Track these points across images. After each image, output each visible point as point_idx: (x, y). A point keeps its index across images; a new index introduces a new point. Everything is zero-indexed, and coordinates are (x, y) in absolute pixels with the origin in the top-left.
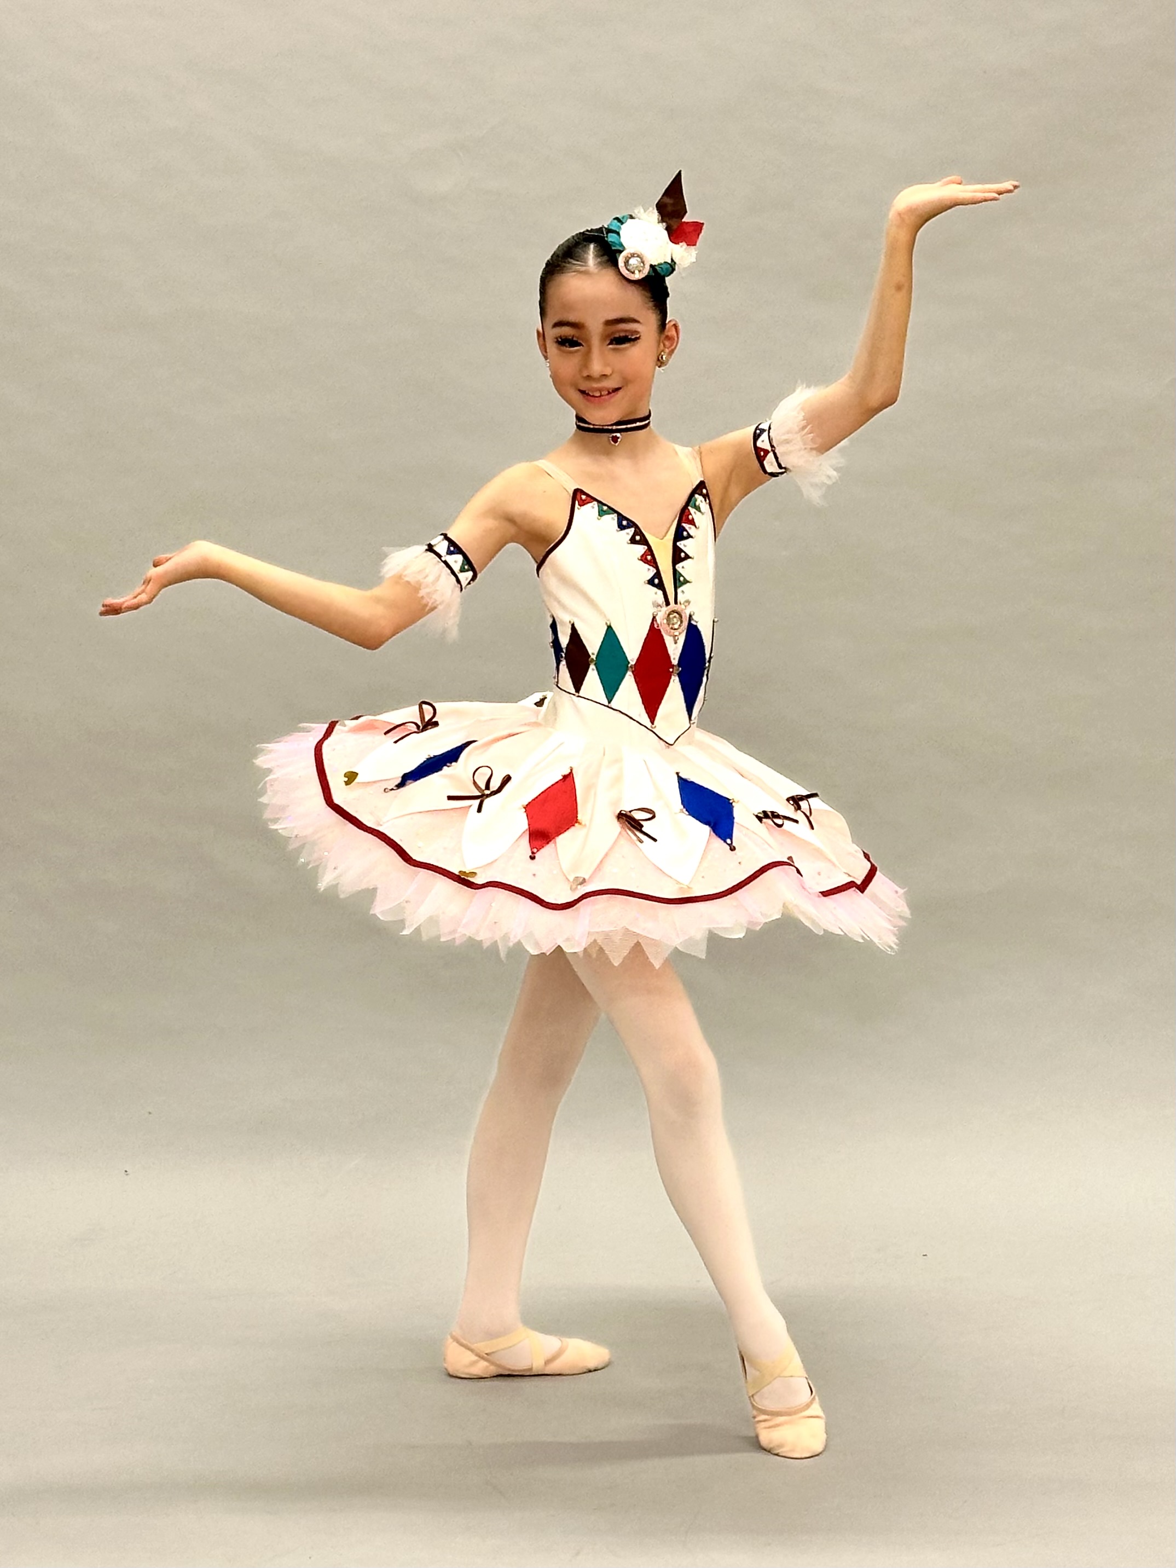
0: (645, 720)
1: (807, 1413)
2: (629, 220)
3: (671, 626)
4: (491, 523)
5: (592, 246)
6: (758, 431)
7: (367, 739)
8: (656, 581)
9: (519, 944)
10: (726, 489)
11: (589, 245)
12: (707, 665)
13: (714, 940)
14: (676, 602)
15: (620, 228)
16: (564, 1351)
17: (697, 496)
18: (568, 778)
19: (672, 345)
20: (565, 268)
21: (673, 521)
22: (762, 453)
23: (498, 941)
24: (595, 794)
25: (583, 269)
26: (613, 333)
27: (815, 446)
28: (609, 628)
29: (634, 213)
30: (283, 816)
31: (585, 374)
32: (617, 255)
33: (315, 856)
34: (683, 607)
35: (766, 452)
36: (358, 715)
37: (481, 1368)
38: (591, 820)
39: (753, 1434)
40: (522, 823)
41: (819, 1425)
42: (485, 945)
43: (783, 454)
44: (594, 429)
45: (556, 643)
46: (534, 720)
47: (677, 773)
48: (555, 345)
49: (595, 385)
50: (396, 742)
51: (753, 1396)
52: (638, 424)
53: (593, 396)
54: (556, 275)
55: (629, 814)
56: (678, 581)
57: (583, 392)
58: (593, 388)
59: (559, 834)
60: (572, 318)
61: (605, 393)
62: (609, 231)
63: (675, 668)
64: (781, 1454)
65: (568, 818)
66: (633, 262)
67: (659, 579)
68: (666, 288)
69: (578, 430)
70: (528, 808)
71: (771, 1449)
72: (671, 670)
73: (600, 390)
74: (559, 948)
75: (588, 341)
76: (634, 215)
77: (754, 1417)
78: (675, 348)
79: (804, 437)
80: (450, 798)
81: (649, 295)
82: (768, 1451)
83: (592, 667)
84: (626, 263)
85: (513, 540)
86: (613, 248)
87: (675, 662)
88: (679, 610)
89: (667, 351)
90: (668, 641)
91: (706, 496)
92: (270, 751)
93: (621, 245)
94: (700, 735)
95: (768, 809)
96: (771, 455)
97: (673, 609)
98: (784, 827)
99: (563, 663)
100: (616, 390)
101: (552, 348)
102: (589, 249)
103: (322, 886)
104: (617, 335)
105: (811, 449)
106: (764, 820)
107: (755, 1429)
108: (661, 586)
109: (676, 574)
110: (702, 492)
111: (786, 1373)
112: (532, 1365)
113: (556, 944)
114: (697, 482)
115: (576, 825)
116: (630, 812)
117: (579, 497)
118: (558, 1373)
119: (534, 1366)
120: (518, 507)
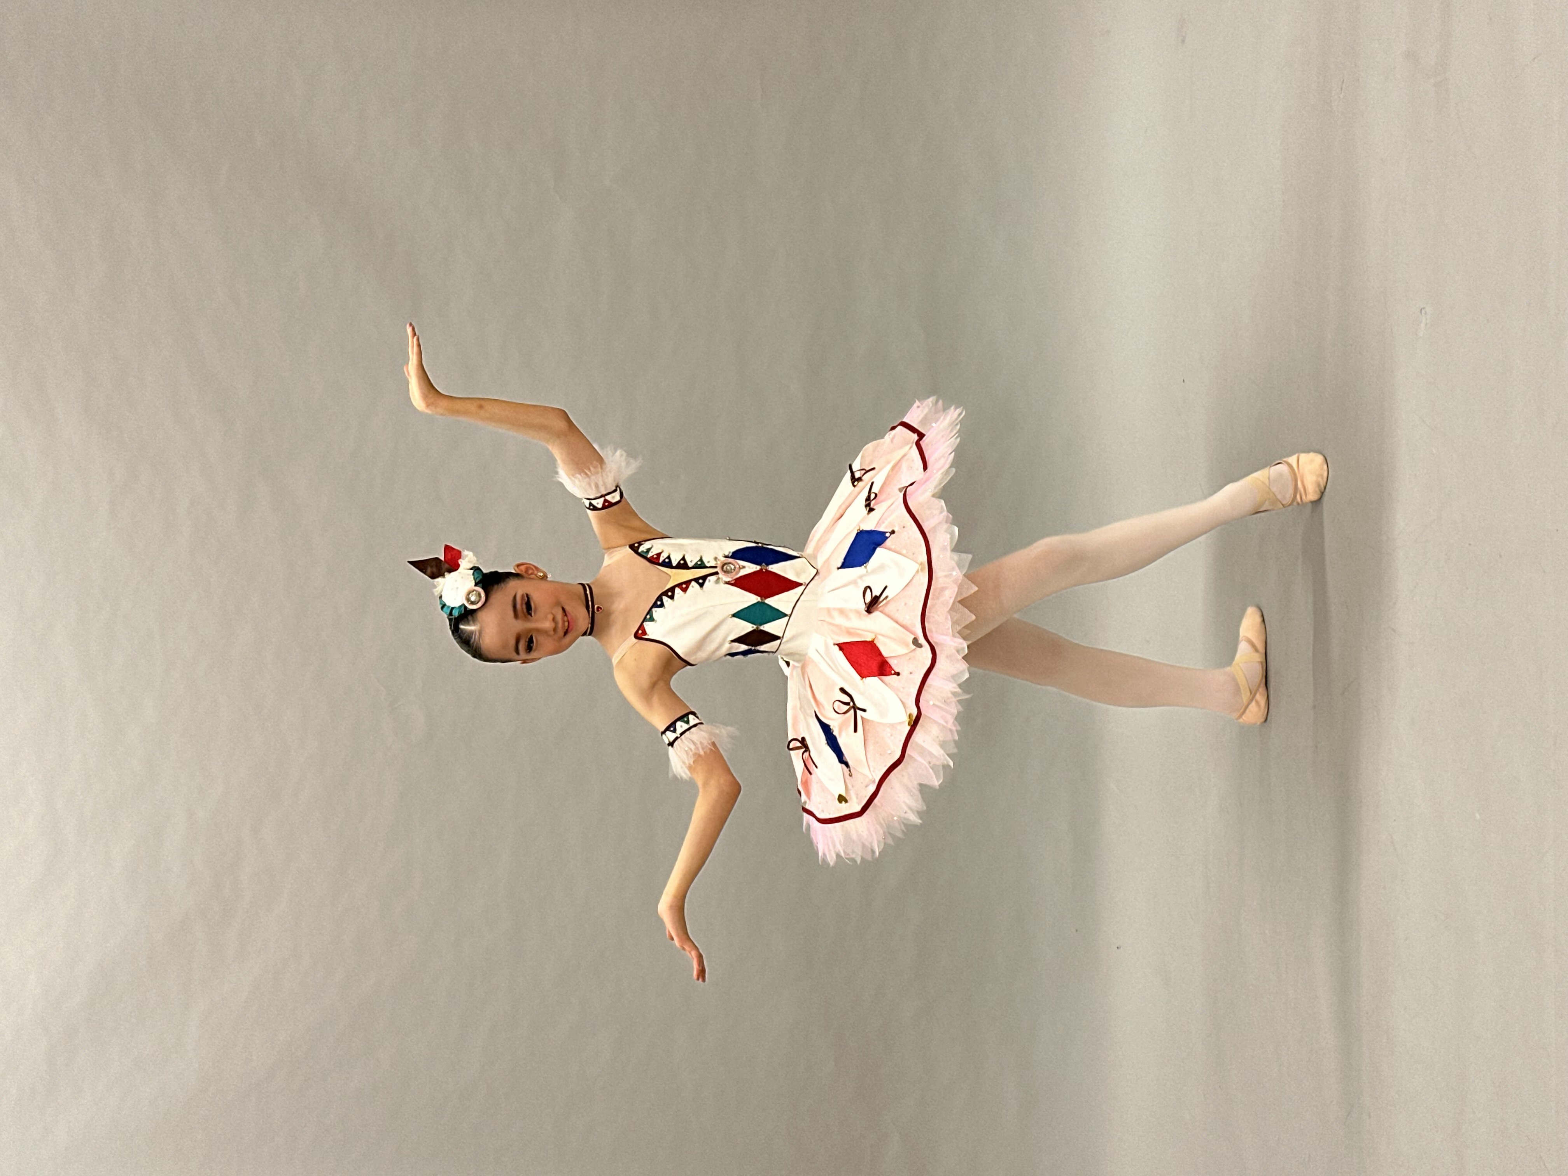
0: (799, 590)
1: (1295, 465)
2: (443, 599)
3: (733, 571)
4: (655, 699)
5: (462, 627)
6: (591, 507)
7: (815, 788)
8: (701, 581)
9: (960, 686)
10: (634, 529)
11: (461, 629)
12: (760, 545)
13: (958, 548)
14: (716, 567)
15: (449, 607)
16: (1249, 638)
17: (640, 550)
18: (841, 647)
19: (532, 569)
20: (477, 645)
21: (658, 569)
22: (607, 504)
23: (958, 699)
24: (853, 629)
25: (477, 633)
26: (523, 612)
27: (599, 466)
28: (734, 615)
29: (437, 596)
30: (869, 846)
31: (552, 633)
32: (468, 609)
33: (897, 825)
34: (719, 562)
35: (606, 501)
36: (797, 792)
37: (1261, 698)
38: (872, 632)
39: (1310, 505)
40: (873, 681)
41: (1304, 457)
42: (961, 709)
43: (606, 488)
44: (591, 624)
45: (745, 653)
46: (799, 670)
47: (838, 568)
48: (532, 653)
49: (560, 625)
50: (816, 767)
51: (1283, 505)
52: (588, 592)
53: (568, 626)
54: (482, 652)
55: (867, 605)
56: (701, 565)
57: (566, 633)
58: (562, 627)
59: (880, 654)
60: (512, 642)
61: (566, 618)
62: (451, 614)
63: (763, 568)
64: (1325, 484)
65: (870, 647)
66: (473, 598)
67: (699, 579)
68: (491, 573)
69: (592, 634)
70: (862, 676)
71: (1321, 492)
72: (764, 571)
73: (564, 622)
74: (964, 658)
75: (531, 630)
76: (439, 595)
77: (1298, 504)
78: (534, 566)
79: (593, 473)
80: (855, 731)
81: (496, 586)
82: (1322, 494)
83: (762, 628)
84: (473, 603)
85: (668, 684)
86: (463, 612)
87: (758, 568)
88: (722, 565)
89: (536, 572)
90: (743, 573)
91: (640, 544)
92: (824, 854)
93: (460, 607)
94: (809, 549)
95: (864, 503)
96: (608, 498)
97: (720, 568)
98: (877, 492)
99: (758, 648)
100: (563, 609)
101: (533, 655)
102: (464, 629)
103: (918, 821)
104: (525, 610)
105: (602, 468)
106: (872, 506)
107: (1307, 503)
108: (704, 578)
109: (696, 567)
110: (637, 547)
111: (1267, 482)
112: (1258, 662)
113: (961, 660)
114: (630, 550)
115: (875, 642)
116: (865, 604)
117: (641, 634)
118: (1264, 643)
119: (1259, 660)
120: (645, 680)
